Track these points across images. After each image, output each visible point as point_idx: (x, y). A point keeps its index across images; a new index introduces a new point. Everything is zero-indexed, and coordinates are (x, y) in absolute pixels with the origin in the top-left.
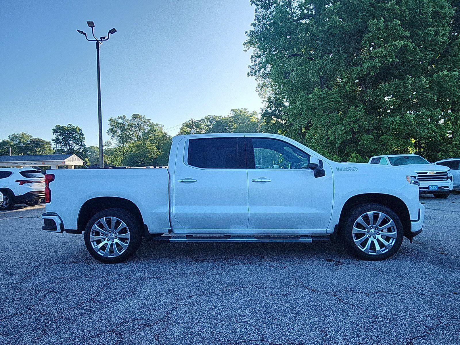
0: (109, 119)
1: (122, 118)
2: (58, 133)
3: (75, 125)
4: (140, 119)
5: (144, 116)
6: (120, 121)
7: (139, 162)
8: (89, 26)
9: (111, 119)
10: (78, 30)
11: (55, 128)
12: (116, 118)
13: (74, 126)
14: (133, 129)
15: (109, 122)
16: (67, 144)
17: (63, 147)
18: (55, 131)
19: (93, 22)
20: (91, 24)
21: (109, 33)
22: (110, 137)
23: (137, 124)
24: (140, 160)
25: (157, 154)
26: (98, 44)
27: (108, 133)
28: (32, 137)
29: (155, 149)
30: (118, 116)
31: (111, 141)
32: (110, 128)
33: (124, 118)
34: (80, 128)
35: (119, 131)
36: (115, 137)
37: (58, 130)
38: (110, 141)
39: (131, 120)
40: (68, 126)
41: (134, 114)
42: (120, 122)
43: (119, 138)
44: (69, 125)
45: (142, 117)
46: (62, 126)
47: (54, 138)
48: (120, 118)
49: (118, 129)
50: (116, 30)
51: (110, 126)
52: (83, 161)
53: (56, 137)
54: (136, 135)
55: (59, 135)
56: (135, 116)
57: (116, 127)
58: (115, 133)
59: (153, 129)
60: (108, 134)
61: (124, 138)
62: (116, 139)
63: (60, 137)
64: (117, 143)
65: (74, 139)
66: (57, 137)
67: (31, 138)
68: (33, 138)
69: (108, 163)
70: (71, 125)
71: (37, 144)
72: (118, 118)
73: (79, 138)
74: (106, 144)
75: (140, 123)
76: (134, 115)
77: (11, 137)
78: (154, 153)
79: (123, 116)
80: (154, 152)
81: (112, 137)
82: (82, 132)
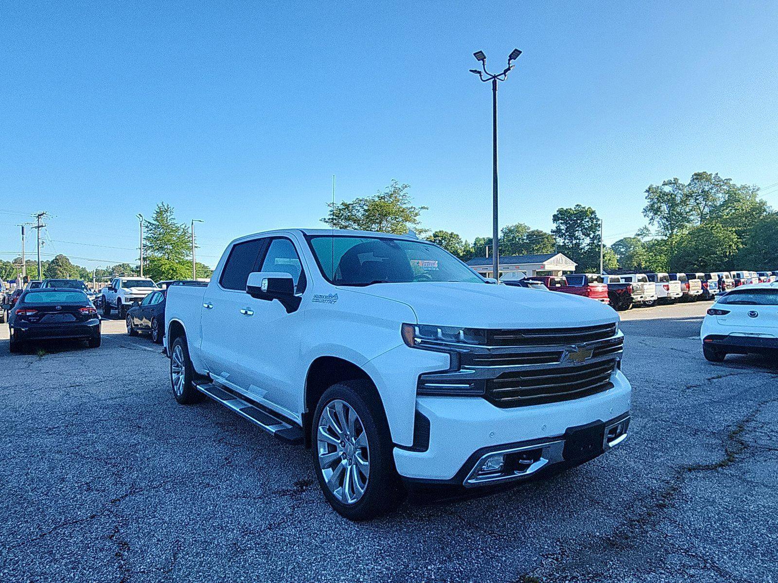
0: (647, 188)
1: (670, 184)
2: (560, 221)
3: (585, 205)
4: (708, 180)
5: (717, 174)
6: (667, 189)
7: (695, 264)
8: (479, 60)
9: (649, 188)
10: (471, 71)
11: (556, 213)
12: (660, 184)
13: (584, 208)
14: (692, 201)
15: (647, 194)
16: (572, 236)
17: (567, 241)
18: (556, 218)
19: (481, 52)
20: (480, 56)
21: (509, 60)
22: (647, 220)
23: (700, 192)
24: (697, 260)
25: (738, 246)
26: (494, 83)
27: (645, 214)
28: (529, 228)
29: (734, 237)
30: (664, 181)
31: (650, 227)
32: (649, 204)
33: (674, 183)
34: (593, 210)
35: (664, 207)
36: (657, 220)
37: (561, 216)
38: (647, 226)
39: (690, 185)
40: (575, 208)
41: (697, 172)
42: (667, 191)
43: (664, 221)
44: (577, 205)
45: (713, 176)
46: (567, 209)
47: (554, 229)
48: (666, 184)
49: (662, 204)
50: (520, 50)
51: (649, 200)
52: (576, 264)
53: (557, 227)
54: (699, 212)
55: (561, 223)
56: (698, 177)
57: (659, 201)
58: (657, 211)
59: (733, 197)
60: (645, 216)
61: (674, 220)
62: (659, 222)
63: (563, 227)
64: (660, 229)
65: (583, 228)
66: (559, 226)
67: (529, 231)
68: (531, 230)
69: (643, 266)
70: (580, 206)
71: (536, 238)
72: (663, 185)
73: (592, 225)
74: (639, 233)
75: (706, 188)
76: (695, 174)
77: (504, 231)
78: (730, 246)
79: (673, 180)
80: (731, 243)
81: (651, 220)
82: (595, 216)
